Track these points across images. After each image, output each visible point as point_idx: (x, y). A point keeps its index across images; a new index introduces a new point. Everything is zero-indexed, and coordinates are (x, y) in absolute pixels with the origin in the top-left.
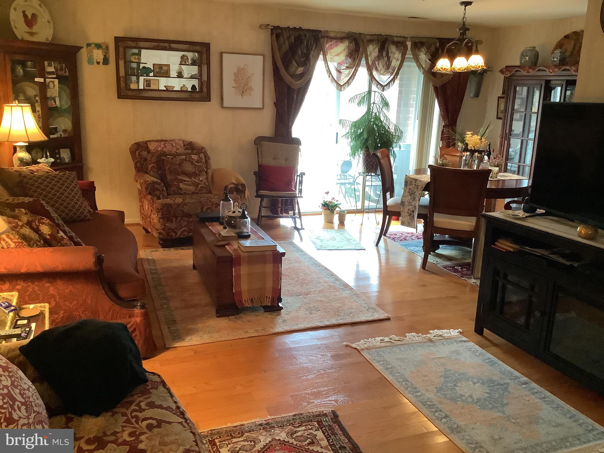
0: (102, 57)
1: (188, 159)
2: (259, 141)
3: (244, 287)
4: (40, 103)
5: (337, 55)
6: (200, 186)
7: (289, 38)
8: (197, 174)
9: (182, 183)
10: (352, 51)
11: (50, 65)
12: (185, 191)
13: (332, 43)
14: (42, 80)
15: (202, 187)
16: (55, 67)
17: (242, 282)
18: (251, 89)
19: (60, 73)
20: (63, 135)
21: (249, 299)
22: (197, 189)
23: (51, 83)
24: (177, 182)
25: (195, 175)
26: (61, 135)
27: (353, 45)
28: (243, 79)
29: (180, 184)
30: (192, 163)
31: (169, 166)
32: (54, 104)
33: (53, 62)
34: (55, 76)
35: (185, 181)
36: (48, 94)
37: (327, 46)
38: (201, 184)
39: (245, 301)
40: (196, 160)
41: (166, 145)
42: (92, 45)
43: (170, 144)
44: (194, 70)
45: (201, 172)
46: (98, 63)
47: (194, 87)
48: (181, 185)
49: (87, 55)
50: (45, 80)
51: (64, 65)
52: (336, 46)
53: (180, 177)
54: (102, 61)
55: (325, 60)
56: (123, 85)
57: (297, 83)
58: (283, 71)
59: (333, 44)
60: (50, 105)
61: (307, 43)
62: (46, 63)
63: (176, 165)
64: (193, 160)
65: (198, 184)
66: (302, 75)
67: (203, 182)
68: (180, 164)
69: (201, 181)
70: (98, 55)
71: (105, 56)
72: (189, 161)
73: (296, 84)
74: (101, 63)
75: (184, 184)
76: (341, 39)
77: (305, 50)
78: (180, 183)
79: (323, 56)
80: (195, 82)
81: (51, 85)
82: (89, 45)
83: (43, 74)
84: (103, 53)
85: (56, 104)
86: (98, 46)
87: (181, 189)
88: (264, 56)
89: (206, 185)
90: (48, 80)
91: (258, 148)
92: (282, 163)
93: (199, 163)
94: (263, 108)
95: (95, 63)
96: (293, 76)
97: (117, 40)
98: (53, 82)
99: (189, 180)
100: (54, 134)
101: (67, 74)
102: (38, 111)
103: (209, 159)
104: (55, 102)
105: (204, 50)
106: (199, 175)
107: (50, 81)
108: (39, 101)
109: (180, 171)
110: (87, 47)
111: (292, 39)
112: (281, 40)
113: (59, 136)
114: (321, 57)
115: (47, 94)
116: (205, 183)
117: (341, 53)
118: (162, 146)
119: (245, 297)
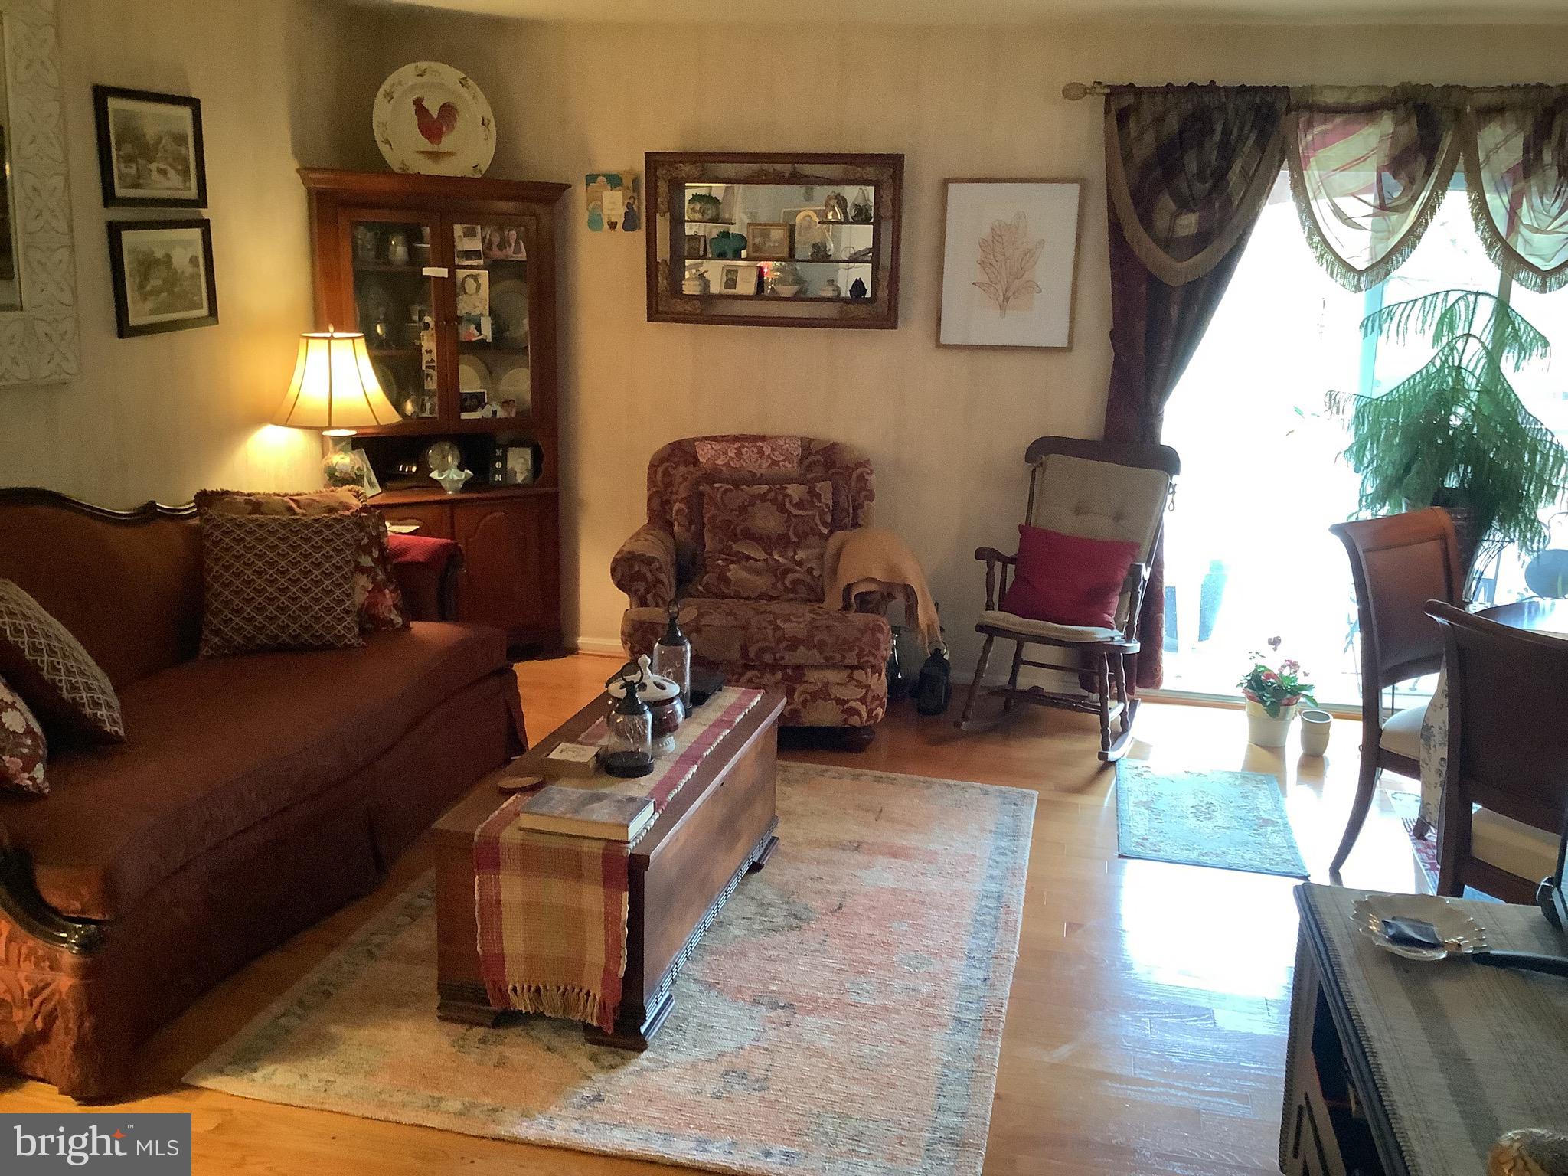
0: (622, 210)
1: (771, 495)
2: (1042, 450)
3: (514, 943)
4: (434, 331)
5: (1345, 168)
6: (791, 576)
7: (1159, 120)
8: (790, 542)
9: (738, 562)
10: (1406, 150)
11: (469, 234)
12: (737, 589)
13: (1329, 126)
14: (443, 272)
15: (796, 582)
16: (483, 240)
17: (506, 925)
18: (1032, 287)
19: (496, 253)
20: (501, 414)
21: (529, 988)
22: (780, 586)
23: (470, 281)
24: (724, 560)
25: (783, 542)
26: (494, 413)
27: (1410, 130)
28: (1008, 259)
29: (732, 566)
30: (782, 508)
31: (711, 513)
32: (477, 333)
33: (479, 227)
34: (481, 262)
35: (749, 558)
36: (460, 307)
37: (1310, 137)
38: (796, 571)
39: (514, 989)
40: (796, 500)
41: (744, 451)
42: (600, 178)
43: (755, 450)
44: (861, 237)
45: (803, 536)
46: (613, 226)
47: (858, 285)
48: (735, 572)
49: (588, 205)
50: (452, 273)
51: (514, 233)
52: (1345, 136)
53: (736, 548)
54: (621, 220)
55: (1299, 187)
56: (663, 283)
57: (1179, 265)
58: (1134, 230)
59: (1334, 129)
60: (463, 339)
61: (1227, 133)
62: (458, 229)
63: (732, 510)
64: (787, 500)
65: (787, 571)
66: (1202, 240)
67: (806, 566)
68: (743, 509)
69: (800, 564)
70: (614, 204)
71: (629, 206)
72: (774, 501)
73: (1178, 270)
74: (620, 226)
75: (745, 569)
76: (1368, 111)
77: (1214, 158)
78: (733, 562)
79: (1292, 176)
80: (864, 272)
81: (470, 285)
82: (591, 179)
83: (446, 255)
84: (624, 199)
85: (480, 334)
86: (614, 181)
87: (727, 582)
88: (1082, 182)
89: (813, 577)
90: (461, 273)
91: (1034, 471)
92: (1099, 527)
93: (806, 510)
94: (1068, 349)
95: (606, 226)
96: (1168, 243)
97: (653, 160)
98: (475, 278)
99: (760, 555)
100: (474, 410)
101: (522, 256)
102: (429, 352)
103: (871, 497)
104: (478, 328)
105: (886, 176)
106: (797, 546)
107: (468, 276)
108: (432, 325)
109: (738, 530)
110: (587, 184)
111: (1173, 124)
112: (1133, 127)
113: (490, 415)
114: (1283, 178)
115: (456, 309)
116: (810, 571)
117: (1362, 159)
118: (732, 454)
119: (515, 975)
